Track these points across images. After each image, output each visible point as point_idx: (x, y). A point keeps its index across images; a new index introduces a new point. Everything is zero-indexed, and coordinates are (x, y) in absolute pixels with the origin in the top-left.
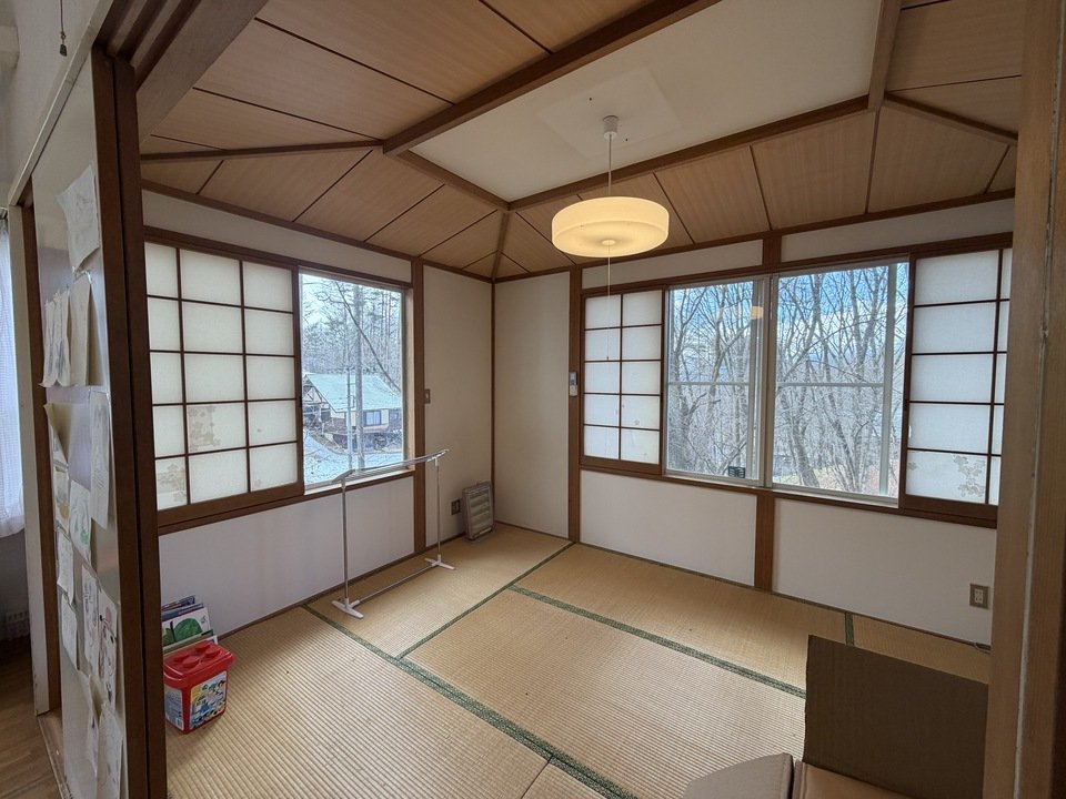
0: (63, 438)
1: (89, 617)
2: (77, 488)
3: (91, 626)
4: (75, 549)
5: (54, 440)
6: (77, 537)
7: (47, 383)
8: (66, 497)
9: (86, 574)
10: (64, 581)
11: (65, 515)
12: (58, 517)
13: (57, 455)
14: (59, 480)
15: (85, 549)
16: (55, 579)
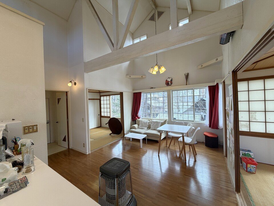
0: (228, 116)
1: (231, 141)
2: (230, 123)
3: (231, 142)
4: (229, 132)
5: (227, 116)
6: (230, 130)
7: (226, 108)
8: (228, 124)
9: (231, 135)
10: (228, 136)
11: (228, 127)
12: (227, 127)
13: (227, 118)
14: (227, 122)
15: (230, 131)
16: (227, 136)
